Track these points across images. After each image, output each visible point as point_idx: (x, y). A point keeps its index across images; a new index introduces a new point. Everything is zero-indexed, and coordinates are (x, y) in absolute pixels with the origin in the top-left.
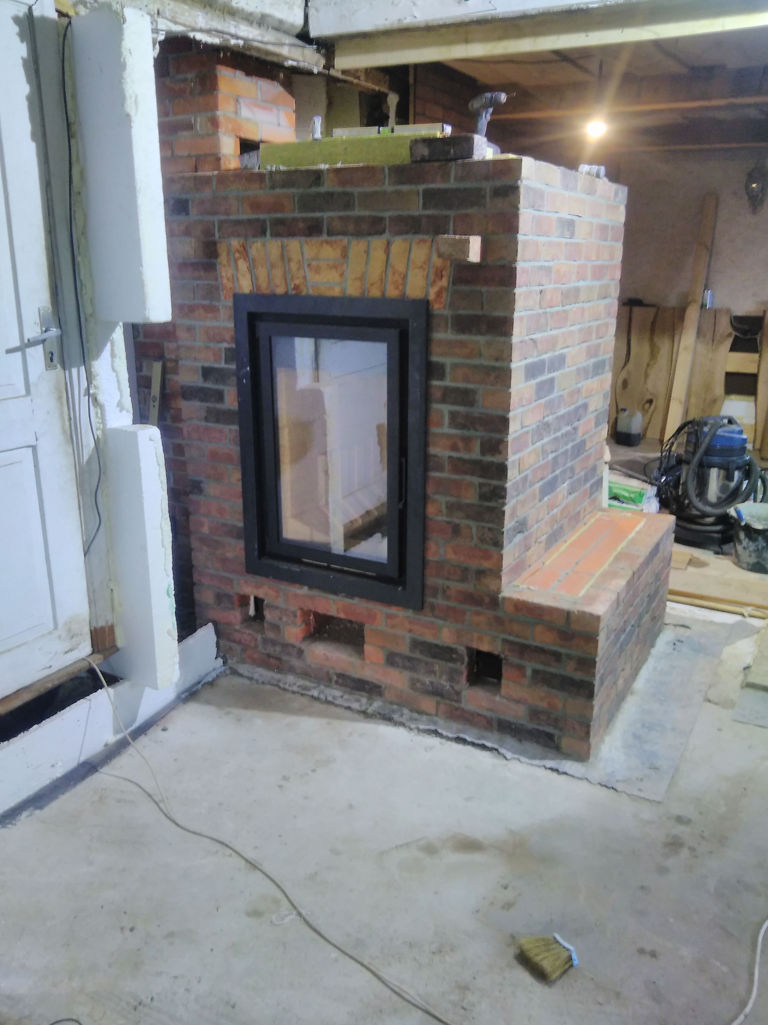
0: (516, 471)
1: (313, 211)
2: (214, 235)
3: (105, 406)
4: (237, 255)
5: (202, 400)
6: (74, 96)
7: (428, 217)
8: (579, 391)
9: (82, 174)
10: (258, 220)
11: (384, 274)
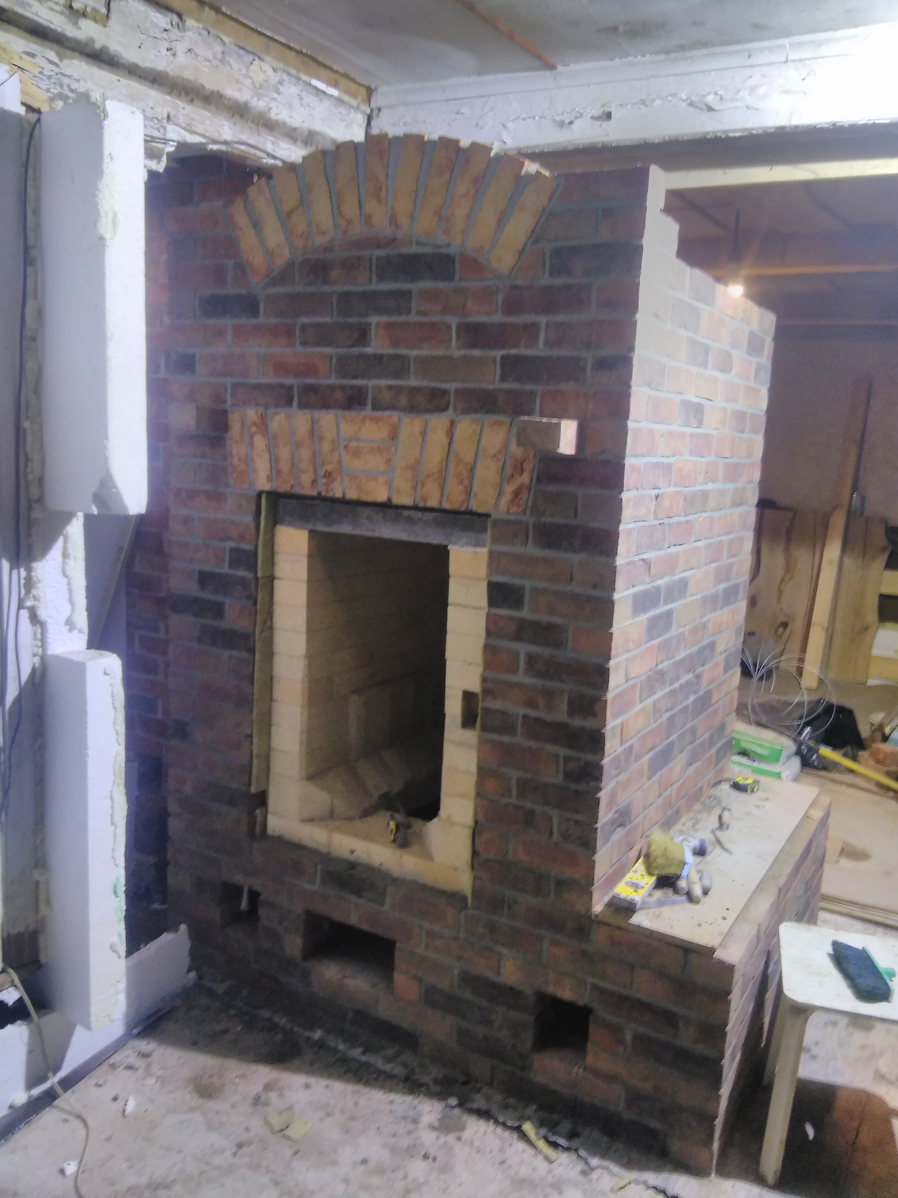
0: (617, 741)
1: (355, 377)
2: (225, 402)
3: (48, 624)
4: (254, 429)
5: (196, 615)
6: (37, 211)
7: (508, 392)
8: (704, 626)
9: (40, 313)
10: (282, 386)
11: (444, 463)
